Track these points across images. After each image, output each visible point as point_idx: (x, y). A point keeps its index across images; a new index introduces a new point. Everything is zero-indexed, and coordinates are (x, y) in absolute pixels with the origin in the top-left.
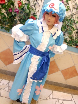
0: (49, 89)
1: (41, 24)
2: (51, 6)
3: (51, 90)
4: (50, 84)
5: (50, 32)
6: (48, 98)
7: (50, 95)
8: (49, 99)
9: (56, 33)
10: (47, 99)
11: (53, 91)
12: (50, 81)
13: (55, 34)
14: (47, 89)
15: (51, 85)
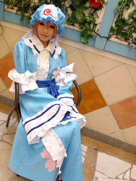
0: (125, 161)
1: (31, 42)
2: (46, 13)
3: (129, 162)
4: (127, 151)
5: (47, 50)
6: (121, 177)
7: (125, 172)
8: (123, 179)
9: (55, 51)
10: (117, 178)
11: (134, 165)
12: (127, 143)
13: (54, 53)
14: (120, 158)
15: (129, 153)
